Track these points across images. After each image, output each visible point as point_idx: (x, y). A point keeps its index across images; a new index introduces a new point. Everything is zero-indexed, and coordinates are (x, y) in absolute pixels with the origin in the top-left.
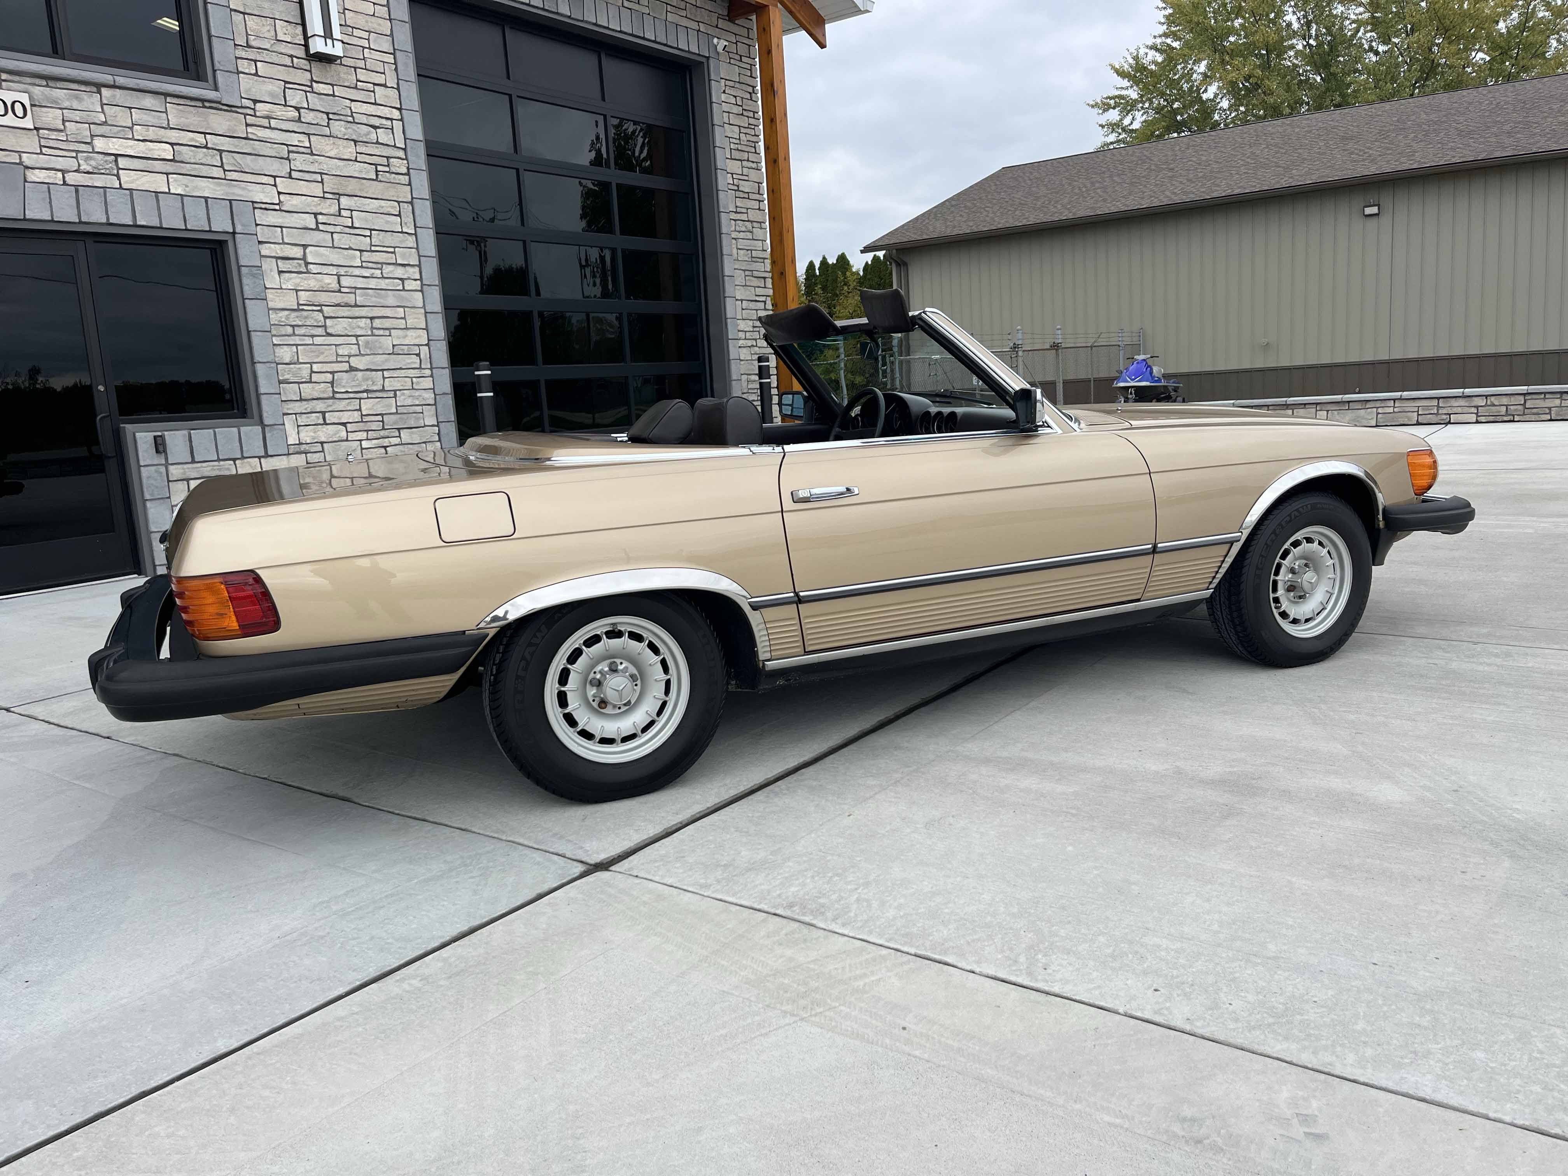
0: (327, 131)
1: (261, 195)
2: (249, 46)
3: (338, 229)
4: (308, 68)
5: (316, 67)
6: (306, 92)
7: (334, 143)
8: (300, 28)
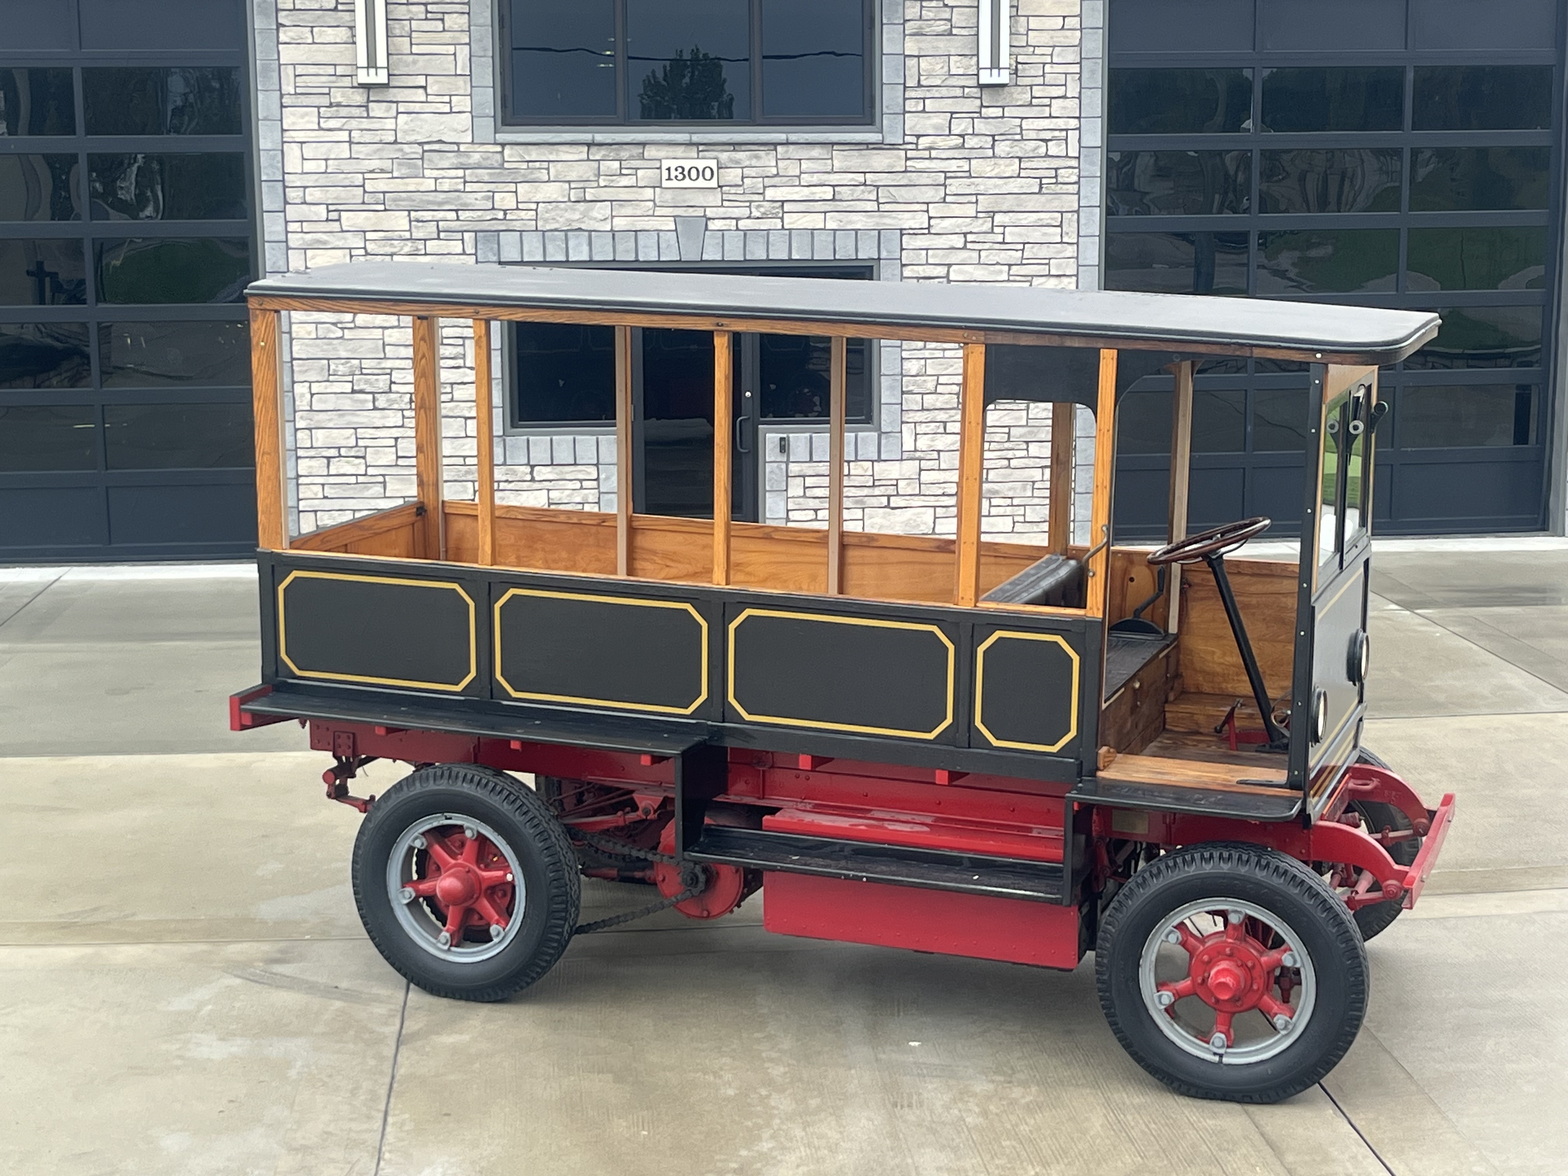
0: (990, 153)
1: (908, 221)
2: (919, 85)
3: (987, 246)
4: (979, 95)
5: (986, 93)
6: (973, 118)
7: (995, 164)
8: (975, 59)
